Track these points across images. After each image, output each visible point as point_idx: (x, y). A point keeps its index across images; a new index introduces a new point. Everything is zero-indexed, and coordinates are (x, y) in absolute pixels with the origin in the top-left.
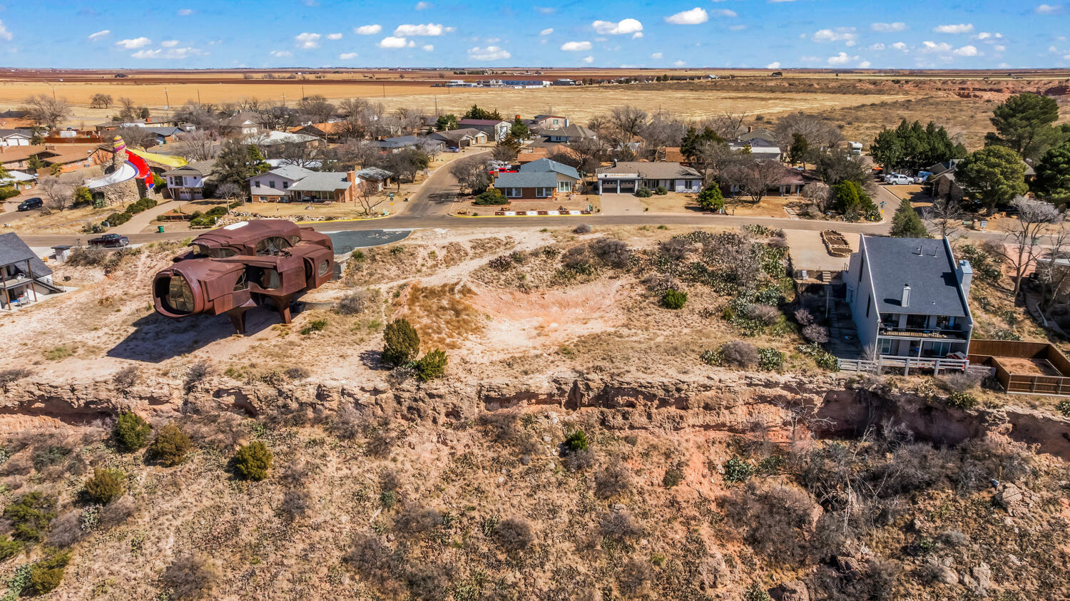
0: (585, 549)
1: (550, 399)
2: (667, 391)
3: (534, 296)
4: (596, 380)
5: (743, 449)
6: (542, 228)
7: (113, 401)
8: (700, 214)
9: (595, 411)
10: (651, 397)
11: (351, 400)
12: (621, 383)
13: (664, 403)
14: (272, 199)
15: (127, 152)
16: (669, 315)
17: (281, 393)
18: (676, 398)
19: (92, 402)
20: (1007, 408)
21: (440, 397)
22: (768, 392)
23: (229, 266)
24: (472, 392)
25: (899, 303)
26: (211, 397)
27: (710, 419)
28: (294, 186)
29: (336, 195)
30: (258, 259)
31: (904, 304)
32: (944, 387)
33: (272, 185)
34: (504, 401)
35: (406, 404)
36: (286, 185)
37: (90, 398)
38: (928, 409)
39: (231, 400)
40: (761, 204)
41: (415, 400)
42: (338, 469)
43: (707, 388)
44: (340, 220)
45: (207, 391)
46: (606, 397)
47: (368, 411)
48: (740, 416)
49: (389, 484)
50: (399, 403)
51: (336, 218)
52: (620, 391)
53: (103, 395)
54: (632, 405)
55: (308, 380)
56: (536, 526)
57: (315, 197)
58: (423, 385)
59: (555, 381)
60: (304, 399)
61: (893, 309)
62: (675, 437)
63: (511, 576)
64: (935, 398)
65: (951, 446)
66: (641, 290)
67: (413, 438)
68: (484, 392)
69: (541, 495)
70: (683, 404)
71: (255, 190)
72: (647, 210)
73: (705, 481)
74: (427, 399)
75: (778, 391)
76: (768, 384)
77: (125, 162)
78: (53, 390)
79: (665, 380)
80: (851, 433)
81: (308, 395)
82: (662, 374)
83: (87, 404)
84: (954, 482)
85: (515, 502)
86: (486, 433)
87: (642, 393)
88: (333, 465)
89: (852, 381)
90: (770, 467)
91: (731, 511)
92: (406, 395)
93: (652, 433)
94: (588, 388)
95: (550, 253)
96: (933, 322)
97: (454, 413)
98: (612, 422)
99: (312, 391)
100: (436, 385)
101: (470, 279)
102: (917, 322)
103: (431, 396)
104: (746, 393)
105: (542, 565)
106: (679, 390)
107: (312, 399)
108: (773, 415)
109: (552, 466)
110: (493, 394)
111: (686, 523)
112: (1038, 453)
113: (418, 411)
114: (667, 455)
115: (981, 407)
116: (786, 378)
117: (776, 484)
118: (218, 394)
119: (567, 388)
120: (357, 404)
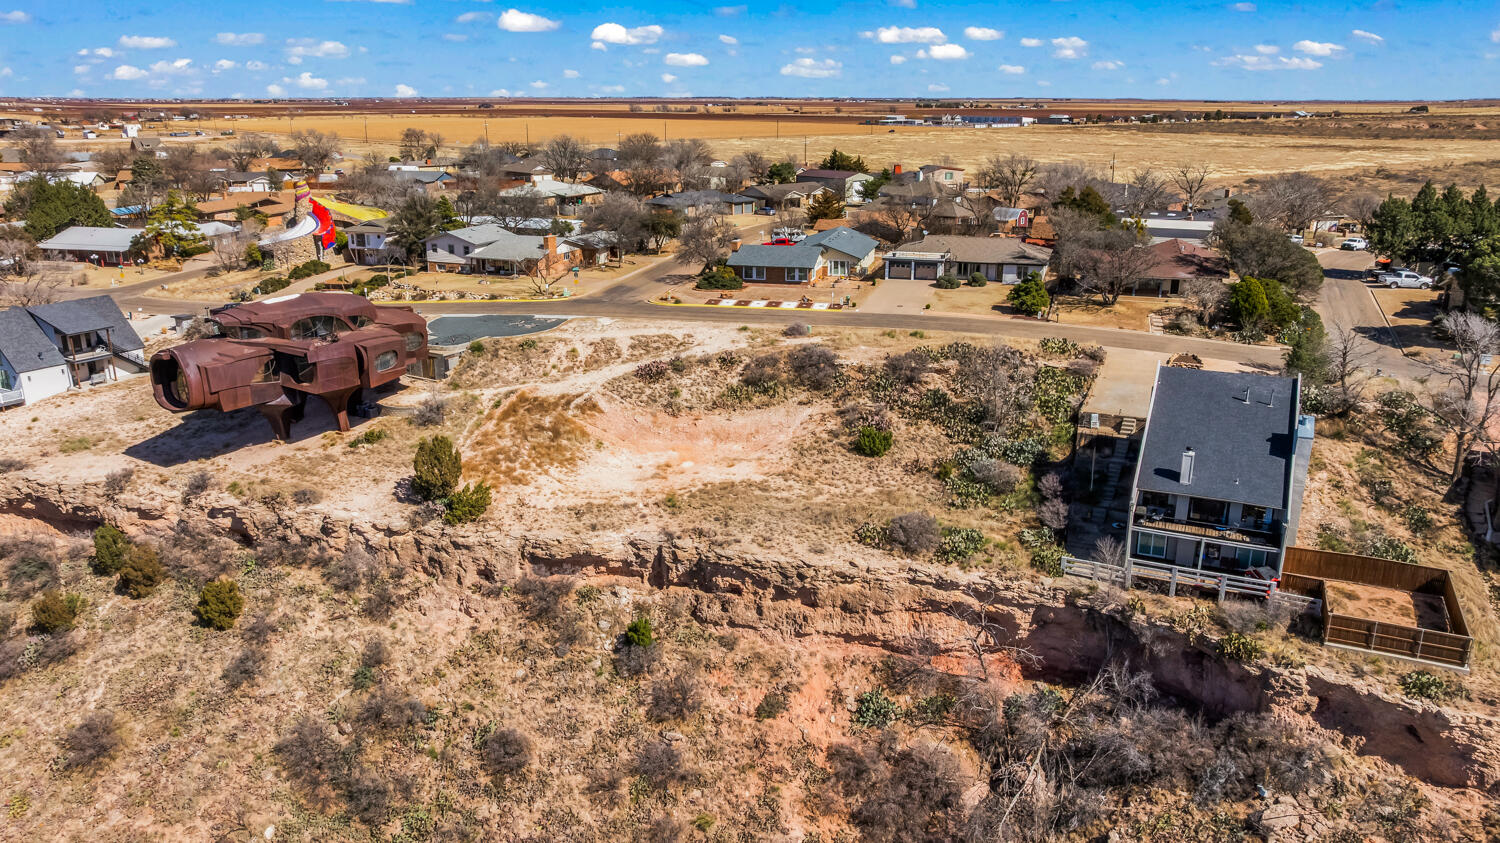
0: (602, 789)
1: (626, 569)
2: (785, 576)
3: (684, 421)
4: (689, 547)
5: (894, 678)
6: (742, 325)
7: (101, 508)
8: (1007, 318)
9: (688, 593)
10: (763, 583)
11: (361, 539)
12: (719, 557)
13: (781, 594)
14: (450, 268)
15: (311, 201)
16: (857, 465)
17: (280, 521)
18: (798, 587)
19: (81, 509)
20: (1310, 669)
21: (467, 548)
22: (941, 595)
23: (247, 350)
24: (512, 547)
25: (1175, 476)
26: (206, 517)
27: (851, 625)
28: (477, 253)
29: (529, 267)
30: (294, 344)
31: (1184, 480)
32: (1221, 623)
33: (452, 251)
34: (552, 564)
35: (426, 553)
36: (467, 250)
37: (77, 503)
38: (1198, 655)
39: (227, 522)
40: (1117, 307)
41: (437, 549)
42: (319, 629)
43: (846, 578)
44: (505, 300)
45: (202, 508)
46: (701, 575)
47: (381, 556)
48: (900, 626)
49: (375, 657)
50: (420, 550)
51: (501, 296)
52: (718, 569)
53: (91, 501)
54: (737, 591)
55: (317, 507)
56: (543, 745)
57: (501, 269)
58: (449, 530)
59: (633, 544)
60: (307, 532)
61: (1164, 486)
62: (794, 646)
63: (486, 808)
64: (1201, 638)
65: (1211, 721)
66: (833, 424)
67: (426, 600)
68: (529, 549)
69: (565, 703)
70: (810, 598)
71: (431, 256)
72: (928, 307)
73: (821, 720)
74: (451, 549)
75: (957, 596)
76: (941, 584)
77: (309, 214)
78: (40, 488)
79: (783, 560)
81: (312, 527)
82: (788, 550)
83: (76, 509)
84: (1194, 780)
85: (527, 707)
86: (523, 607)
87: (751, 576)
88: (315, 624)
89: (1079, 595)
90: (936, 712)
91: (849, 769)
92: (427, 541)
93: (762, 636)
94: (676, 560)
95: (727, 361)
96: (1235, 514)
97: (487, 573)
98: (706, 613)
99: (317, 522)
100: (467, 532)
101: (602, 390)
102: (1208, 512)
103: (456, 546)
104: (908, 594)
105: (532, 800)
106: (801, 577)
107: (316, 533)
108: (948, 631)
109: (597, 664)
110: (539, 552)
111: (766, 777)
112: (1361, 752)
113: (440, 563)
114: (775, 672)
115: (1265, 663)
116: (974, 576)
117: (932, 741)
118: (213, 513)
119: (650, 557)
120: (370, 548)
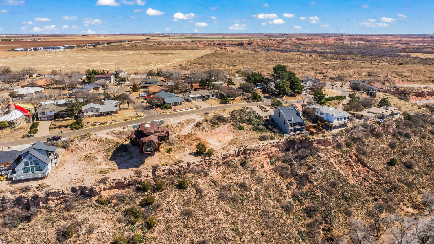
1: (234, 155)
2: (256, 148)
3: (209, 132)
4: (243, 149)
5: (271, 158)
6: (197, 114)
7: (136, 179)
8: (224, 105)
9: (242, 156)
10: (253, 150)
11: (196, 165)
12: (248, 148)
13: (256, 151)
14: (92, 116)
15: (14, 105)
16: (242, 132)
17: (179, 167)
18: (258, 149)
19: (131, 181)
20: (316, 138)
21: (215, 159)
22: (274, 144)
24: (220, 157)
25: (291, 121)
26: (162, 172)
27: (264, 153)
28: (100, 111)
31: (292, 121)
32: (303, 137)
33: (92, 112)
34: (227, 157)
35: (207, 163)
36: (97, 111)
37: (130, 180)
38: (301, 142)
39: (166, 172)
40: (235, 100)
41: (210, 161)
42: (202, 181)
43: (263, 146)
44: (130, 120)
45: (161, 171)
46: (244, 153)
47: (199, 167)
48: (269, 151)
49: (214, 181)
50: (206, 163)
52: (248, 150)
53: (134, 178)
54: (250, 153)
55: (184, 162)
56: (246, 182)
58: (211, 158)
59: (234, 151)
60: (185, 167)
61: (291, 122)
62: (259, 158)
63: (247, 193)
64: (303, 139)
65: (308, 148)
66: (232, 127)
67: (212, 171)
68: (223, 156)
69: (243, 176)
70: (259, 151)
72: (212, 105)
73: (268, 166)
74: (212, 161)
75: (275, 144)
76: (274, 143)
77: (14, 109)
78: (119, 180)
79: (256, 146)
80: (288, 150)
81: (185, 166)
82: (254, 145)
83: (129, 182)
84: (311, 154)
85: (239, 179)
86: (225, 166)
87: (252, 150)
89: (287, 139)
90: (277, 160)
91: (275, 170)
92: (207, 161)
93: (254, 158)
94: (241, 151)
95: (206, 121)
96: (297, 124)
97: (218, 163)
98: (247, 158)
99: (186, 165)
100: (213, 157)
101: (193, 131)
102: (295, 124)
103: (213, 160)
104: (270, 145)
106: (259, 147)
107: (187, 167)
108: (274, 149)
109: (242, 170)
110: (225, 156)
111: (269, 175)
112: (321, 146)
113: (211, 164)
114: (260, 162)
115: (312, 139)
116: (276, 141)
117: (279, 163)
118: (164, 171)
119: (237, 152)
120: (197, 165)
